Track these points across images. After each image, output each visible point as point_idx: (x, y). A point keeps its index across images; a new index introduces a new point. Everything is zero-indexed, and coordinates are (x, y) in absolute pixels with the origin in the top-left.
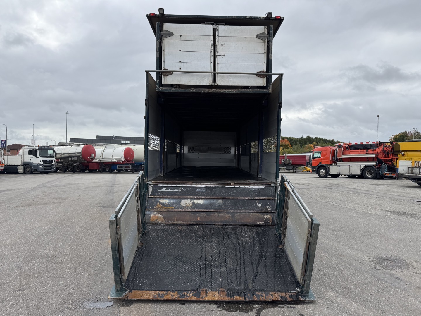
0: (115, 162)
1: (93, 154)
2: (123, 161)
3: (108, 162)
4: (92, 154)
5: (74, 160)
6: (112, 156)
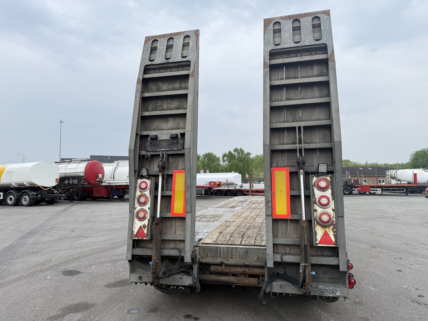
1: (101, 175)
3: (121, 186)
5: (73, 183)
6: (128, 177)
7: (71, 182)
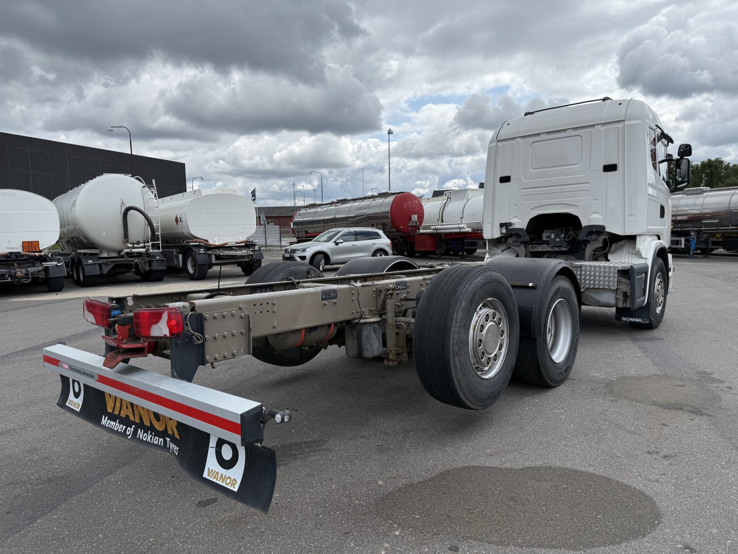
0: (468, 233)
1: (416, 216)
3: (451, 233)
4: (413, 216)
6: (462, 218)
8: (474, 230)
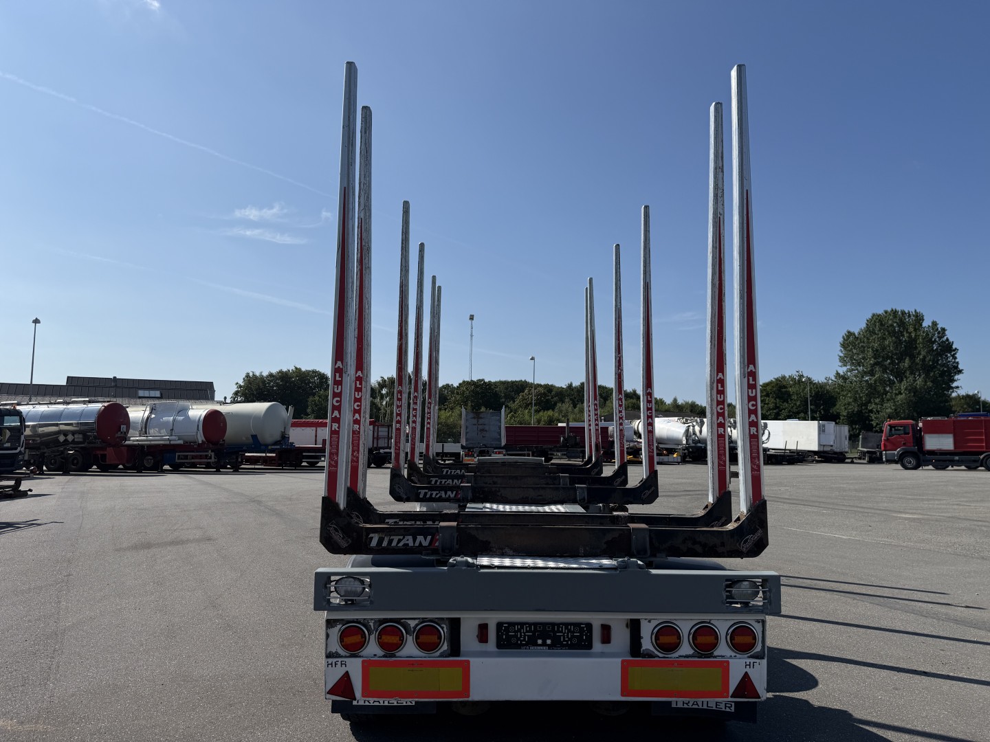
0: (179, 445)
1: (125, 426)
2: (200, 442)
3: (159, 445)
4: (122, 426)
5: (74, 439)
6: (172, 430)
7: (70, 438)
8: (186, 442)
